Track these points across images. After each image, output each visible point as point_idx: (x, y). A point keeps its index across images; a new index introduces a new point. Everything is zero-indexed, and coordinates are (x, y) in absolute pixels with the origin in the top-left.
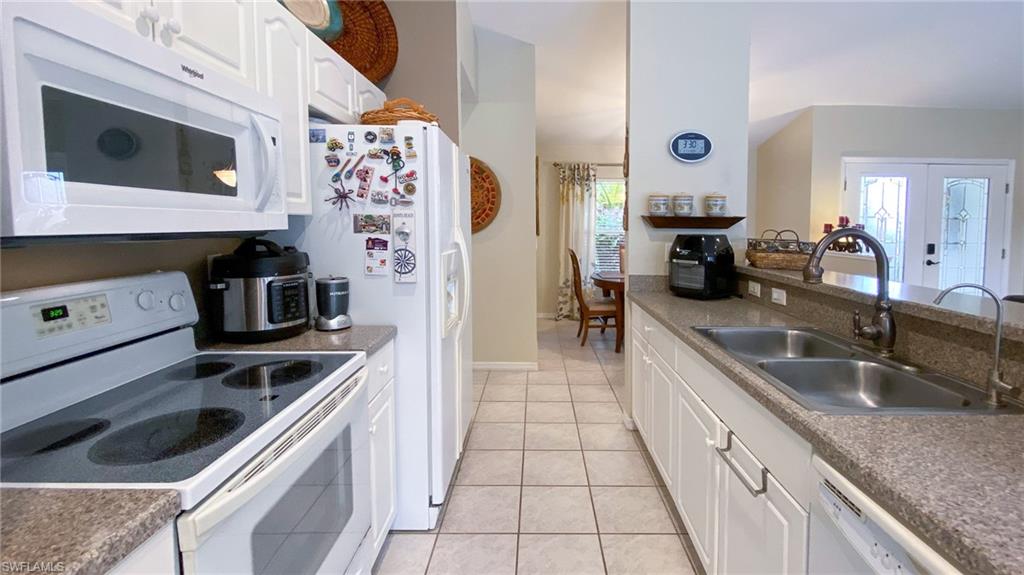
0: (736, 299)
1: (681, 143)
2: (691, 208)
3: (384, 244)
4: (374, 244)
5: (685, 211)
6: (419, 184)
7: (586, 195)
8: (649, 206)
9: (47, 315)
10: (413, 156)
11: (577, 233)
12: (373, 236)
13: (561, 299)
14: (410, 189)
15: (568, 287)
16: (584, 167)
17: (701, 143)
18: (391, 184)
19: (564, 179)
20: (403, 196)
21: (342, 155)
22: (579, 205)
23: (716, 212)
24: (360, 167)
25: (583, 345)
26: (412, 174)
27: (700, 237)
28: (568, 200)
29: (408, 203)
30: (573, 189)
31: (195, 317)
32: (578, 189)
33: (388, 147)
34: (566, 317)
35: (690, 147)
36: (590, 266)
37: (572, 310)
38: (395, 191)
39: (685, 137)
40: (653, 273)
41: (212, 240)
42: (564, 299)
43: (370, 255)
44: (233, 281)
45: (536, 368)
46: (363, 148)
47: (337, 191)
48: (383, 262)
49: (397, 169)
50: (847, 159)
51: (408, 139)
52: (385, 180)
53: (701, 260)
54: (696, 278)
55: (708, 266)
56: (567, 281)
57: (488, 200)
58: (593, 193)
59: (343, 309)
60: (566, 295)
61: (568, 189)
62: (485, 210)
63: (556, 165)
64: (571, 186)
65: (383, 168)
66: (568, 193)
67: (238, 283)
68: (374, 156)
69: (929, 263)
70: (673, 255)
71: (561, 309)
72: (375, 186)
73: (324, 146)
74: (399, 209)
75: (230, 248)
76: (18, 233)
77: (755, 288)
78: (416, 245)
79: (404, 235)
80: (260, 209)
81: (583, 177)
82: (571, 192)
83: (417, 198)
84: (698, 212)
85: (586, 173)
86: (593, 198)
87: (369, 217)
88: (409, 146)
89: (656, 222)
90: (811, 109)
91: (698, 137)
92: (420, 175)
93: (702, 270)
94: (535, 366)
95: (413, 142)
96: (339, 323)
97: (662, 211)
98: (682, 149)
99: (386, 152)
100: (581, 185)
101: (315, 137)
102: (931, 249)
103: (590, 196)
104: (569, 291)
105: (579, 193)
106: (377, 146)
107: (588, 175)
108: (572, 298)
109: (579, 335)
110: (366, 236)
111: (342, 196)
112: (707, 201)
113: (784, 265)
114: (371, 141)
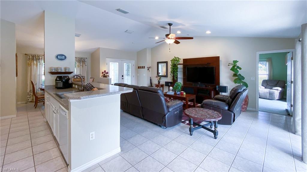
0: (71, 88)
1: (59, 56)
2: (61, 70)
5: (60, 71)
7: (39, 64)
8: (50, 70)
11: (35, 76)
13: (28, 96)
15: (31, 92)
16: (37, 56)
17: (64, 57)
19: (29, 59)
22: (35, 67)
23: (67, 71)
25: (35, 108)
27: (62, 76)
28: (31, 65)
30: (33, 62)
32: (35, 62)
34: (30, 102)
35: (61, 57)
36: (40, 85)
37: (33, 99)
40: (52, 85)
42: (30, 96)
45: (16, 116)
50: (107, 59)
53: (62, 81)
54: (61, 84)
55: (63, 82)
56: (31, 90)
58: (41, 64)
60: (30, 95)
61: (31, 62)
63: (25, 54)
64: (32, 61)
66: (31, 64)
69: (123, 79)
70: (56, 80)
71: (28, 100)
77: (74, 86)
81: (37, 59)
82: (32, 63)
84: (63, 71)
85: (38, 58)
86: (41, 65)
89: (52, 73)
90: (99, 48)
91: (63, 55)
93: (62, 83)
94: (15, 116)
97: (54, 71)
98: (59, 58)
100: (36, 61)
102: (123, 76)
103: (40, 64)
104: (32, 94)
105: (36, 63)
107: (39, 58)
108: (33, 96)
109: (34, 106)
112: (65, 69)
113: (79, 81)
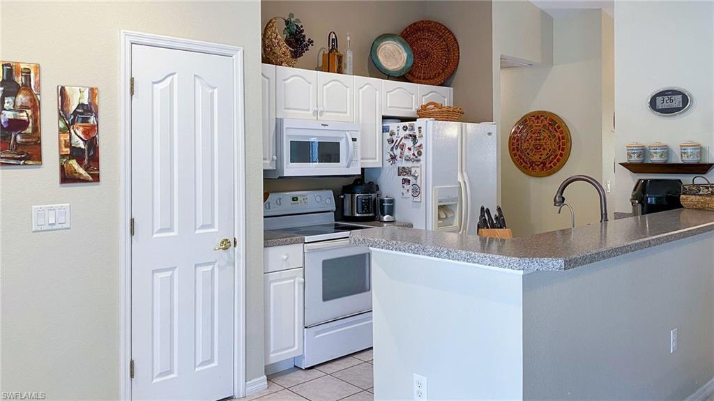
1: (659, 99)
3: (409, 181)
4: (406, 181)
6: (423, 151)
9: (293, 199)
10: (421, 136)
12: (405, 177)
14: (419, 153)
17: (678, 98)
18: (412, 152)
20: (416, 157)
21: (394, 138)
24: (401, 143)
26: (420, 146)
29: (419, 161)
31: (335, 209)
33: (411, 133)
35: (668, 102)
38: (414, 154)
39: (662, 94)
41: (347, 178)
43: (403, 187)
44: (347, 195)
46: (402, 133)
47: (391, 155)
48: (408, 190)
49: (415, 143)
51: (420, 128)
52: (410, 149)
53: (641, 200)
57: (559, 147)
59: (391, 213)
62: (556, 156)
65: (409, 143)
67: (348, 196)
68: (406, 138)
72: (406, 152)
73: (388, 134)
74: (415, 164)
75: (351, 181)
76: (285, 175)
78: (421, 182)
79: (416, 178)
80: (348, 167)
83: (422, 158)
87: (404, 168)
88: (420, 131)
91: (675, 93)
92: (424, 146)
95: (422, 129)
96: (387, 218)
98: (659, 105)
99: (410, 135)
101: (385, 130)
106: (408, 132)
110: (402, 177)
111: (393, 158)
114: (405, 130)
